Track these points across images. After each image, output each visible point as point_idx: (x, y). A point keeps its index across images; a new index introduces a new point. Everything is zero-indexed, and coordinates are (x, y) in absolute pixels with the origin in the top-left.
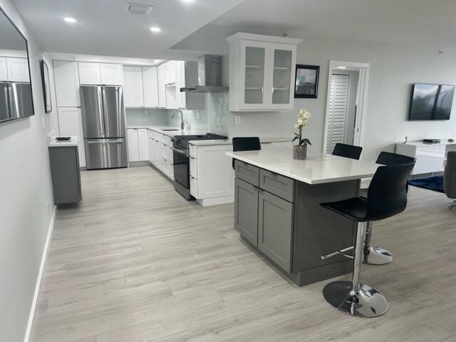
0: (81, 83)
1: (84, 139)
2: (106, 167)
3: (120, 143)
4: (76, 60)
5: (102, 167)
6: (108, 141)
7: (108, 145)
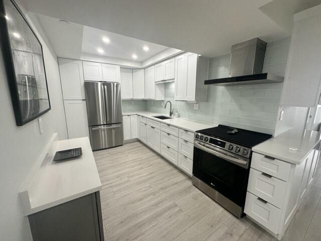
0: (85, 80)
1: (89, 126)
2: (104, 148)
3: (114, 129)
4: (81, 59)
5: (101, 148)
6: (106, 127)
7: (106, 130)
